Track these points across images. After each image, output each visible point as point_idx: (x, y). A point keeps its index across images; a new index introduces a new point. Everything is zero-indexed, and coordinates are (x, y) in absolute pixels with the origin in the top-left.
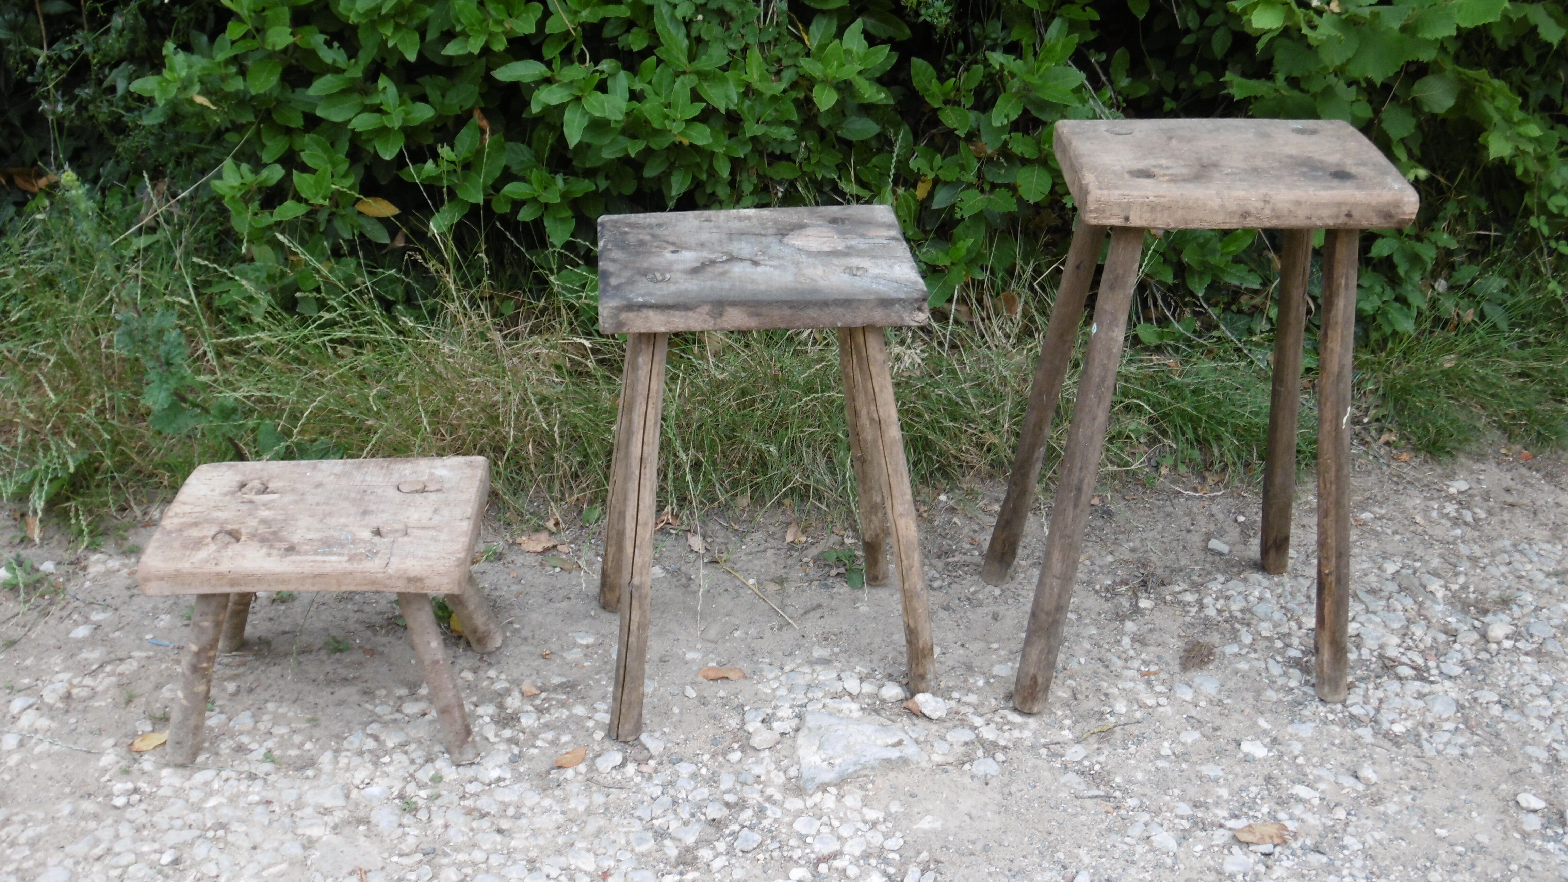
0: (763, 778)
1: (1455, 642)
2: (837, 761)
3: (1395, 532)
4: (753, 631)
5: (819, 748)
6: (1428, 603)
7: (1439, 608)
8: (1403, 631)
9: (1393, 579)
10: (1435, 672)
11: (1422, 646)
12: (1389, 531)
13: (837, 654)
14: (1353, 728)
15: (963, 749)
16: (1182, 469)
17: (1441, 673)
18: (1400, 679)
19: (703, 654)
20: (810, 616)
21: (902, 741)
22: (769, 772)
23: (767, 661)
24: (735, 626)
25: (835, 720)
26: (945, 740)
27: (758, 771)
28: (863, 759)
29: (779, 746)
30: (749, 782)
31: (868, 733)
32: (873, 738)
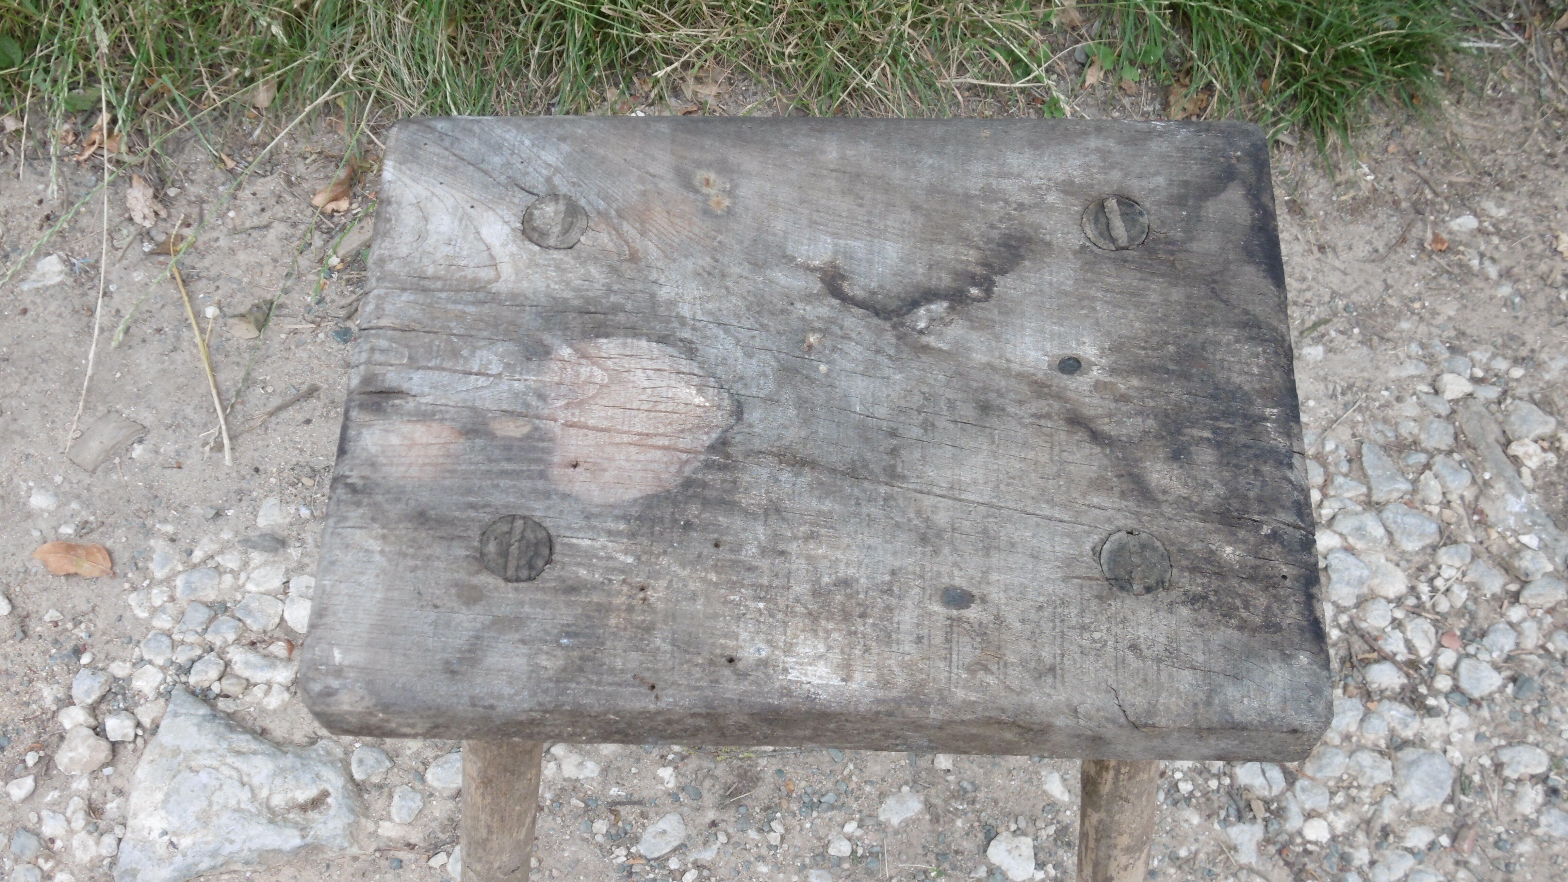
0: (58, 844)
1: (1515, 598)
2: (185, 842)
3: (1506, 274)
4: (168, 448)
5: (166, 801)
6: (1500, 487)
7: (1515, 505)
8: (1418, 560)
9: (1450, 417)
10: (1443, 683)
11: (1444, 606)
12: (1492, 271)
13: (302, 523)
14: (1225, 822)
15: (451, 805)
16: (1131, 75)
17: (1456, 688)
18: (1367, 695)
19: (63, 497)
20: (284, 415)
21: (325, 794)
22: (71, 832)
23: (169, 529)
24: (141, 434)
25: (206, 741)
26: (422, 779)
27: (51, 827)
28: (228, 849)
29: (108, 771)
30: (29, 855)
31: (256, 781)
32: (264, 793)
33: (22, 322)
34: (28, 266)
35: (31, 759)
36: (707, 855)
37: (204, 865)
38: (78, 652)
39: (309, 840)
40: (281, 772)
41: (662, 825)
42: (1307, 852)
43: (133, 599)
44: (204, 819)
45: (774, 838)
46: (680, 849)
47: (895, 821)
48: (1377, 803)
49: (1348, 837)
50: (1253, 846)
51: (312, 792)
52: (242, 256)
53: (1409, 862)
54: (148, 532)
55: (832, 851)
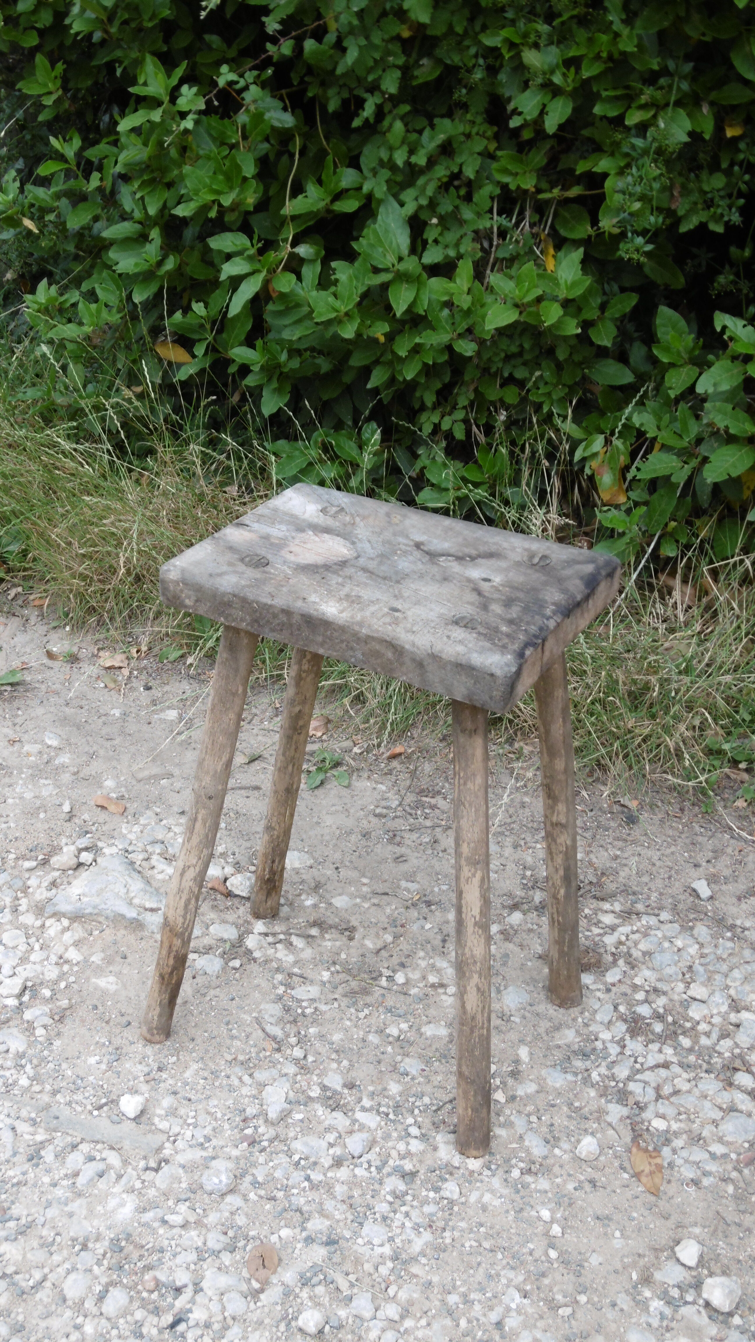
2: (85, 900)
4: (178, 785)
5: (88, 885)
19: (119, 785)
20: (239, 792)
21: (160, 909)
22: (39, 887)
23: (158, 810)
24: (170, 775)
25: (121, 868)
26: (207, 928)
27: (33, 882)
28: (103, 906)
29: (70, 872)
30: (16, 887)
31: (132, 889)
32: (132, 895)
33: (146, 728)
34: (162, 710)
35: (40, 857)
36: (323, 1008)
37: (87, 911)
38: (87, 832)
39: (140, 918)
40: (146, 891)
41: (310, 988)
42: (648, 1129)
43: (124, 826)
44: (99, 893)
45: (361, 1015)
46: (313, 1000)
47: (429, 1033)
48: (702, 1126)
49: (676, 1134)
50: (619, 1116)
51: (154, 905)
52: (260, 738)
53: (707, 1156)
54: (148, 808)
55: (388, 1031)
